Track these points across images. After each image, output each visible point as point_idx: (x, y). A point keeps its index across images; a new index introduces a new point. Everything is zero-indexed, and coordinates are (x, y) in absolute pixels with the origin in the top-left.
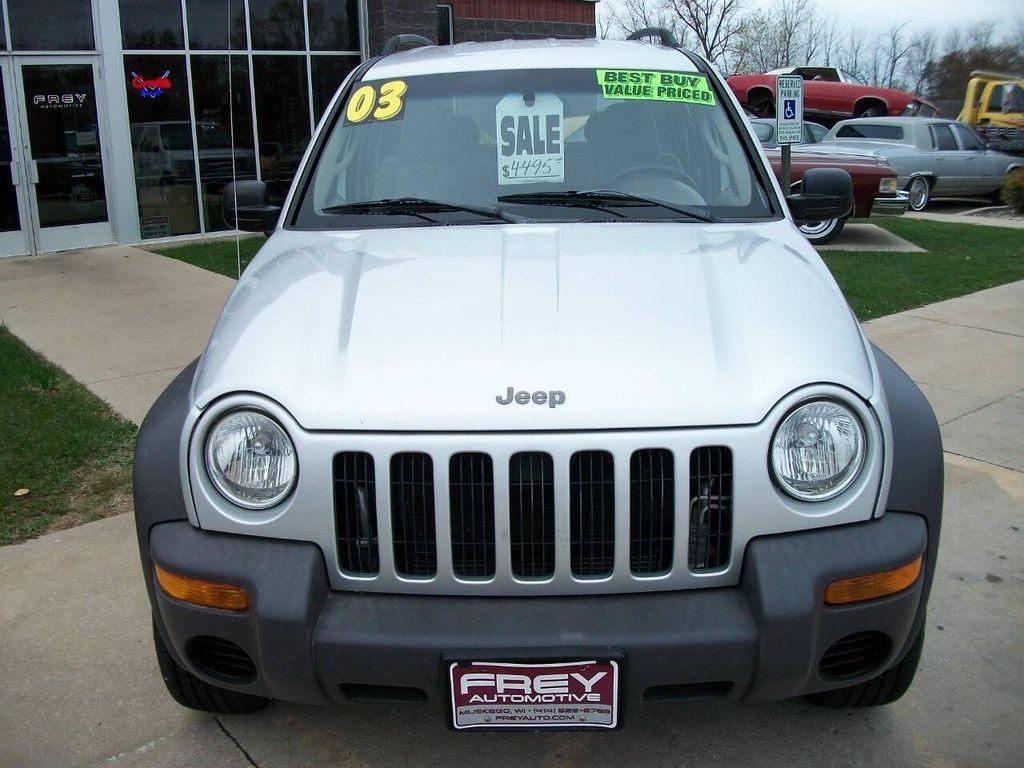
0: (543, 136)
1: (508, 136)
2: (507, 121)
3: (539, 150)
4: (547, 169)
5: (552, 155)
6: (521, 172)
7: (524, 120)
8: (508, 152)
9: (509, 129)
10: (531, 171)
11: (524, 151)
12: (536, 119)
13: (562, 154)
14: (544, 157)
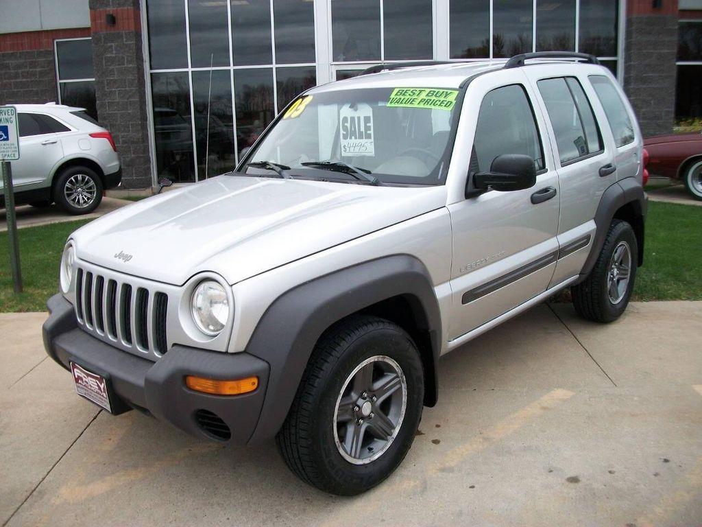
0: (362, 129)
1: (345, 128)
2: (345, 119)
3: (361, 137)
4: (364, 148)
5: (367, 140)
6: (352, 149)
7: (352, 119)
8: (345, 137)
9: (346, 124)
10: (357, 149)
11: (353, 137)
12: (359, 118)
13: (372, 140)
14: (363, 141)
